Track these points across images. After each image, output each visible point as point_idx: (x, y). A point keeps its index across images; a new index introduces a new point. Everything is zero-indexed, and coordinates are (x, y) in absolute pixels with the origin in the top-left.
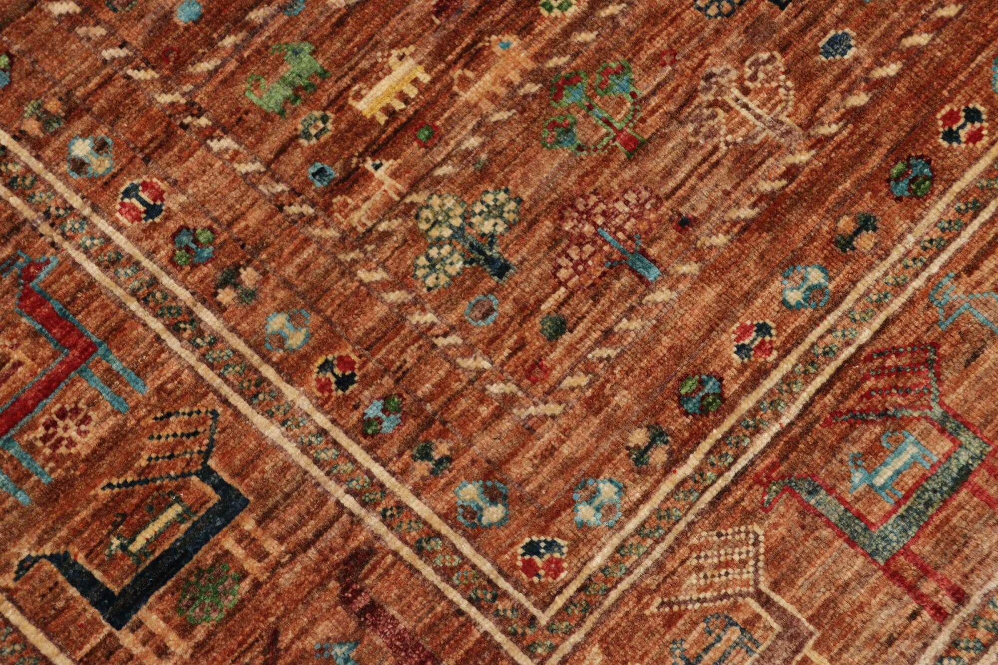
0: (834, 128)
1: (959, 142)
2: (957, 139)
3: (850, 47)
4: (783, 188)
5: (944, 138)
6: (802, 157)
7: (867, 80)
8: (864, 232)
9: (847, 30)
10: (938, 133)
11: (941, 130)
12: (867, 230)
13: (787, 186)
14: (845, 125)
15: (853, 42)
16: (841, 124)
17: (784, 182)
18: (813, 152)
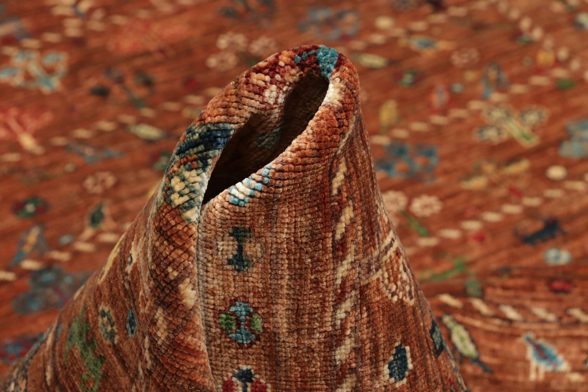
0: (341, 315)
1: (234, 375)
2: (240, 377)
3: (391, 375)
4: (334, 232)
5: (249, 371)
6: (343, 270)
7: (353, 371)
8: (235, 253)
9: (405, 381)
10: (258, 371)
11: (257, 376)
12: (235, 256)
13: (333, 236)
14: (334, 326)
15: (392, 380)
16: (338, 322)
17: (338, 237)
18: (339, 282)
